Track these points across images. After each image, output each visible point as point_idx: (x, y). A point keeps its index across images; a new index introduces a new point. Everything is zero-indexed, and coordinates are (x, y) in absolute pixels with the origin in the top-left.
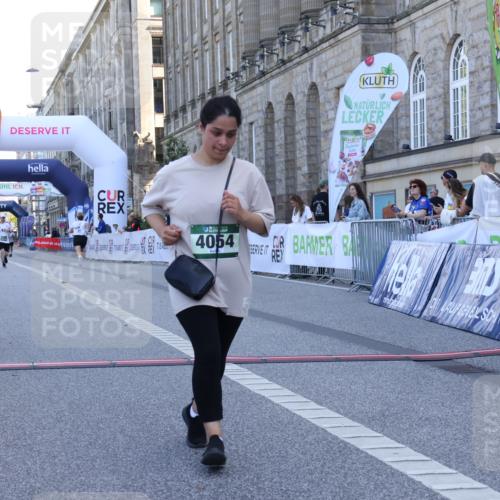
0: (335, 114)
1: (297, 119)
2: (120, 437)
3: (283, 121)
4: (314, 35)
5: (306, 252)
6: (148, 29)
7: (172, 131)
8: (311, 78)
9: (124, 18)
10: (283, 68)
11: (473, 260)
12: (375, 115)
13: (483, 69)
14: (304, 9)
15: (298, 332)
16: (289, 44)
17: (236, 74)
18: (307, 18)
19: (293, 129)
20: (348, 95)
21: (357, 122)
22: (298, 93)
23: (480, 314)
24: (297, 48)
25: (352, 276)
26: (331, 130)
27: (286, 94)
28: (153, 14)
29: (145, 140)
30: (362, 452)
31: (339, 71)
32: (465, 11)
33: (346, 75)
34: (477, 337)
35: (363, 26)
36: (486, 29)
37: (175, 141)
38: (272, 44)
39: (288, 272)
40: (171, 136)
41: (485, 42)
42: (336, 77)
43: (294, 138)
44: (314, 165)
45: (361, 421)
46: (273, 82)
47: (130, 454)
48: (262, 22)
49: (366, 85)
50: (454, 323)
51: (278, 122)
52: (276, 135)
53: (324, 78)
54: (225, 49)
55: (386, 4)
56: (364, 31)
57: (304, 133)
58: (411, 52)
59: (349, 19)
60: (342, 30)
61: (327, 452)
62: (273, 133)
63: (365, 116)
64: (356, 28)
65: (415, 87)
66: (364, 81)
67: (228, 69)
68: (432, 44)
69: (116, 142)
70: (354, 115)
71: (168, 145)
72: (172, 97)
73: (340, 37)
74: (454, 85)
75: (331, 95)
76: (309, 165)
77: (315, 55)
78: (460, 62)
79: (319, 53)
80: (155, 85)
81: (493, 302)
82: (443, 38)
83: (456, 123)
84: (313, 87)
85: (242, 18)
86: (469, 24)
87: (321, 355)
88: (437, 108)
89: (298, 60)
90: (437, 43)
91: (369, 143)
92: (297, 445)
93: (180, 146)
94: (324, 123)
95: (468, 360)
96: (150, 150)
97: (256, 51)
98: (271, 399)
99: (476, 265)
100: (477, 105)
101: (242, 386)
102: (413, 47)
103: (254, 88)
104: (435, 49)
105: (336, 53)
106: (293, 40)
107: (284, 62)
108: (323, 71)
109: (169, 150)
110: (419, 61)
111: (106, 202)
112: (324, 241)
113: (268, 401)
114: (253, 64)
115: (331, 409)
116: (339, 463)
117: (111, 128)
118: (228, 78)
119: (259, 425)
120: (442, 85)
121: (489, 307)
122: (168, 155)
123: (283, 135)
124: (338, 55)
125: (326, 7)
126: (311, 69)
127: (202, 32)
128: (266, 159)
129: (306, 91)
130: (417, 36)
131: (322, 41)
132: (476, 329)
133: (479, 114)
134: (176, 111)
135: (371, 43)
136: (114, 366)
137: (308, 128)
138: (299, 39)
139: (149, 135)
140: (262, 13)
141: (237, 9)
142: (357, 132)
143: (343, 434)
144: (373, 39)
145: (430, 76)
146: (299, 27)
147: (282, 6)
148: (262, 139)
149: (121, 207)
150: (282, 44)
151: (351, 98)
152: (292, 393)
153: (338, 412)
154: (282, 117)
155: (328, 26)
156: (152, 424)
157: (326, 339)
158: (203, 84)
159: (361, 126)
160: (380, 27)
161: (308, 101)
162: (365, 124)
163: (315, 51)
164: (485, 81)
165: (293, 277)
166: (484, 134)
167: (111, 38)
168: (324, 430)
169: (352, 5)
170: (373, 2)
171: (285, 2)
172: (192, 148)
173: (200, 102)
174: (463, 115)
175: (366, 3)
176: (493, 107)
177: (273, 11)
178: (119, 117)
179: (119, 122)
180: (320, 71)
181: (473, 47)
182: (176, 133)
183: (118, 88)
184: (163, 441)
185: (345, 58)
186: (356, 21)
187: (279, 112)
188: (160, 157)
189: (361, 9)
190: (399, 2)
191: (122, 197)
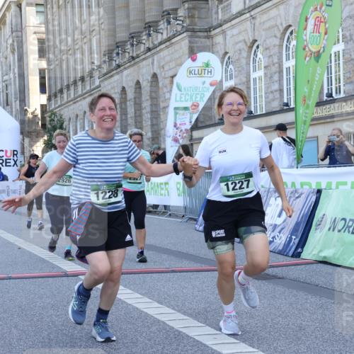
0: (170, 95)
1: (143, 99)
2: (14, 331)
3: (133, 100)
4: (155, 39)
6: (35, 33)
7: (53, 106)
8: (153, 69)
9: (17, 25)
10: (133, 62)
11: (268, 199)
12: (199, 96)
13: (274, 65)
14: (147, 21)
16: (137, 45)
17: (99, 67)
18: (150, 27)
19: (141, 107)
20: (179, 82)
21: (186, 101)
22: (143, 81)
23: (273, 238)
24: (142, 48)
25: (183, 211)
26: (168, 107)
27: (135, 81)
28: (38, 22)
29: (33, 113)
30: (191, 338)
31: (172, 65)
32: (260, 24)
33: (178, 67)
34: (272, 253)
35: (189, 33)
36: (275, 36)
37: (55, 114)
38: (125, 45)
40: (52, 111)
41: (274, 46)
42: (170, 69)
43: (141, 113)
44: (155, 131)
45: (190, 315)
46: (126, 73)
47: (22, 343)
48: (117, 30)
49: (191, 75)
51: (129, 101)
52: (128, 110)
53: (162, 70)
54: (91, 48)
55: (205, 18)
56: (190, 37)
57: (148, 109)
58: (223, 52)
59: (179, 28)
60: (174, 36)
61: (166, 338)
62: (126, 109)
63: (191, 97)
64: (185, 34)
65: (226, 77)
66: (190, 72)
67: (93, 63)
68: (238, 47)
69: (11, 114)
70: (183, 96)
71: (50, 117)
72: (52, 82)
73: (173, 41)
74: (253, 75)
75: (167, 81)
76: (152, 132)
77: (156, 53)
78: (257, 59)
79: (158, 52)
80: (40, 74)
81: (282, 229)
82: (245, 42)
83: (256, 102)
84: (155, 76)
85: (103, 26)
86: (263, 33)
87: (162, 268)
89: (143, 57)
90: (241, 45)
91: (195, 117)
92: (144, 334)
93: (59, 117)
94: (163, 102)
96: (37, 121)
97: (113, 50)
98: (126, 301)
99: (270, 202)
100: (270, 90)
102: (225, 49)
103: (112, 76)
104: (240, 50)
105: (170, 52)
106: (139, 42)
107: (133, 58)
108: (162, 64)
109: (50, 121)
110: (229, 58)
111: (4, 158)
112: (163, 186)
113: (123, 302)
114: (111, 59)
115: (168, 307)
116: (174, 346)
117: (7, 105)
118: (93, 69)
119: (116, 319)
120: (245, 75)
121: (280, 232)
122: (50, 124)
123: (133, 110)
124: (172, 54)
125: (163, 19)
126: (153, 63)
127: (74, 37)
128: (121, 126)
129: (149, 78)
130: (227, 41)
131: (161, 44)
132: (271, 248)
133: (271, 96)
134: (56, 93)
135: (195, 45)
136: (10, 278)
137: (151, 105)
138: (144, 41)
139: (36, 109)
140: (118, 23)
141: (99, 19)
142: (186, 109)
143: (177, 325)
144: (196, 43)
145: (237, 69)
146: (144, 33)
147: (131, 19)
149: (15, 162)
150: (132, 45)
151: (181, 84)
152: (141, 296)
153: (173, 309)
154: (133, 97)
155: (165, 33)
156: (38, 320)
157: (165, 256)
158: (75, 73)
159: (188, 104)
160: (201, 34)
161: (151, 86)
162: (192, 102)
163: (155, 50)
164: (275, 73)
166: (274, 110)
167: (7, 39)
168: (164, 323)
169: (181, 18)
170: (196, 16)
171: (134, 16)
172: (67, 119)
173: (73, 86)
174: (261, 96)
175: (191, 17)
176: (281, 90)
177: (126, 22)
178: (13, 96)
179: (13, 100)
180: (159, 65)
181: (266, 49)
182: (56, 108)
183: (13, 76)
184: (46, 333)
185: (177, 55)
186: (184, 30)
187: (130, 94)
188: (44, 126)
189: (188, 21)
190: (214, 16)
191: (16, 155)
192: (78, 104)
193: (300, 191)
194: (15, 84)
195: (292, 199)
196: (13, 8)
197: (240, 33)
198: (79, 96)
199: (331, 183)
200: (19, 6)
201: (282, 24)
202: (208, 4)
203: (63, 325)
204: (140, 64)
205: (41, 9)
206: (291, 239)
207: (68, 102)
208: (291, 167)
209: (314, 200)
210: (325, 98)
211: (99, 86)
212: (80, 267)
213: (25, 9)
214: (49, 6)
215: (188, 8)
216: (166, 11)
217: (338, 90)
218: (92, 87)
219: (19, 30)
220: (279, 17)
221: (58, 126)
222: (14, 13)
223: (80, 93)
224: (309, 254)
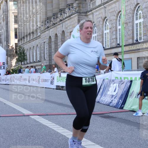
3: (54, 42)
4: (63, 16)
5: (61, 82)
6: (13, 13)
7: (20, 44)
8: (63, 29)
9: (5, 9)
10: (54, 26)
11: (110, 84)
13: (113, 27)
14: (60, 8)
15: (58, 106)
16: (56, 18)
17: (40, 27)
18: (61, 11)
19: (57, 44)
20: (73, 34)
22: (58, 33)
23: (112, 101)
24: (58, 20)
27: (55, 34)
28: (14, 8)
29: (12, 47)
31: (71, 27)
32: (108, 10)
33: (73, 28)
34: (111, 107)
35: (78, 14)
36: (114, 16)
37: (21, 47)
38: (51, 18)
39: (55, 88)
40: (19, 46)
41: (114, 19)
42: (70, 29)
43: (57, 47)
46: (51, 30)
47: (4, 144)
48: (48, 12)
50: (104, 103)
51: (52, 42)
52: (52, 46)
53: (66, 29)
54: (36, 20)
55: (85, 7)
56: (79, 15)
59: (74, 11)
60: (72, 15)
61: (65, 142)
62: (51, 45)
64: (76, 14)
67: (37, 26)
68: (99, 20)
69: (3, 47)
72: (20, 34)
73: (71, 17)
74: (105, 32)
75: (69, 34)
77: (64, 22)
78: (107, 25)
79: (65, 21)
80: (15, 30)
82: (102, 18)
84: (63, 32)
85: (42, 10)
86: (109, 14)
88: (100, 39)
89: (59, 23)
90: (100, 19)
92: (56, 141)
93: (23, 49)
95: (108, 114)
96: (13, 50)
97: (46, 21)
98: (49, 126)
99: (111, 86)
100: (112, 38)
101: (40, 123)
102: (93, 21)
103: (45, 31)
105: (70, 22)
106: (57, 17)
107: (54, 24)
108: (66, 27)
109: (19, 50)
110: (95, 24)
113: (48, 127)
114: (45, 24)
115: (67, 129)
117: (1, 43)
118: (37, 28)
119: (45, 134)
120: (101, 32)
121: (115, 98)
122: (19, 52)
123: (54, 46)
124: (71, 22)
125: (67, 8)
126: (63, 26)
127: (29, 14)
128: (49, 53)
129: (61, 33)
130: (94, 17)
131: (66, 18)
132: (111, 105)
133: (112, 41)
134: (21, 38)
135: (80, 19)
138: (59, 17)
139: (13, 45)
140: (48, 9)
141: (40, 7)
143: (70, 137)
144: (81, 18)
145: (98, 29)
146: (59, 14)
148: (48, 47)
149: (4, 67)
150: (54, 18)
151: (75, 35)
152: (55, 125)
153: (69, 130)
154: (54, 40)
155: (68, 13)
156: (12, 134)
157: (66, 108)
158: (30, 30)
160: (83, 14)
161: (62, 36)
163: (64, 21)
164: (114, 31)
165: (57, 89)
166: (114, 47)
167: (1, 15)
168: (65, 136)
169: (75, 8)
170: (81, 6)
171: (55, 6)
172: (26, 49)
173: (29, 36)
174: (108, 41)
175: (79, 7)
176: (116, 38)
177: (51, 8)
178: (3, 40)
179: (4, 41)
180: (65, 27)
181: (110, 21)
182: (21, 45)
183: (3, 31)
184: (15, 140)
185: (73, 23)
186: (76, 12)
187: (53, 39)
188: (16, 52)
189: (77, 9)
190: (89, 7)
191: (4, 64)
192: (31, 43)
193: (123, 81)
194: (4, 34)
195: (120, 84)
196: (4, 2)
197: (99, 14)
198: (31, 40)
199: (136, 78)
200: (7, 1)
201: (117, 10)
202: (86, 1)
203: (22, 137)
204: (58, 26)
205: (16, 3)
206: (119, 101)
207: (27, 42)
208: (120, 71)
209: (129, 85)
210: (135, 42)
211: (40, 36)
212: (30, 112)
213: (9, 3)
214: (19, 2)
215: (78, 3)
216: (68, 4)
217: (141, 39)
218: (37, 36)
219: (6, 12)
220: (116, 8)
221: (22, 52)
222: (4, 4)
223: (32, 38)
224: (127, 108)
